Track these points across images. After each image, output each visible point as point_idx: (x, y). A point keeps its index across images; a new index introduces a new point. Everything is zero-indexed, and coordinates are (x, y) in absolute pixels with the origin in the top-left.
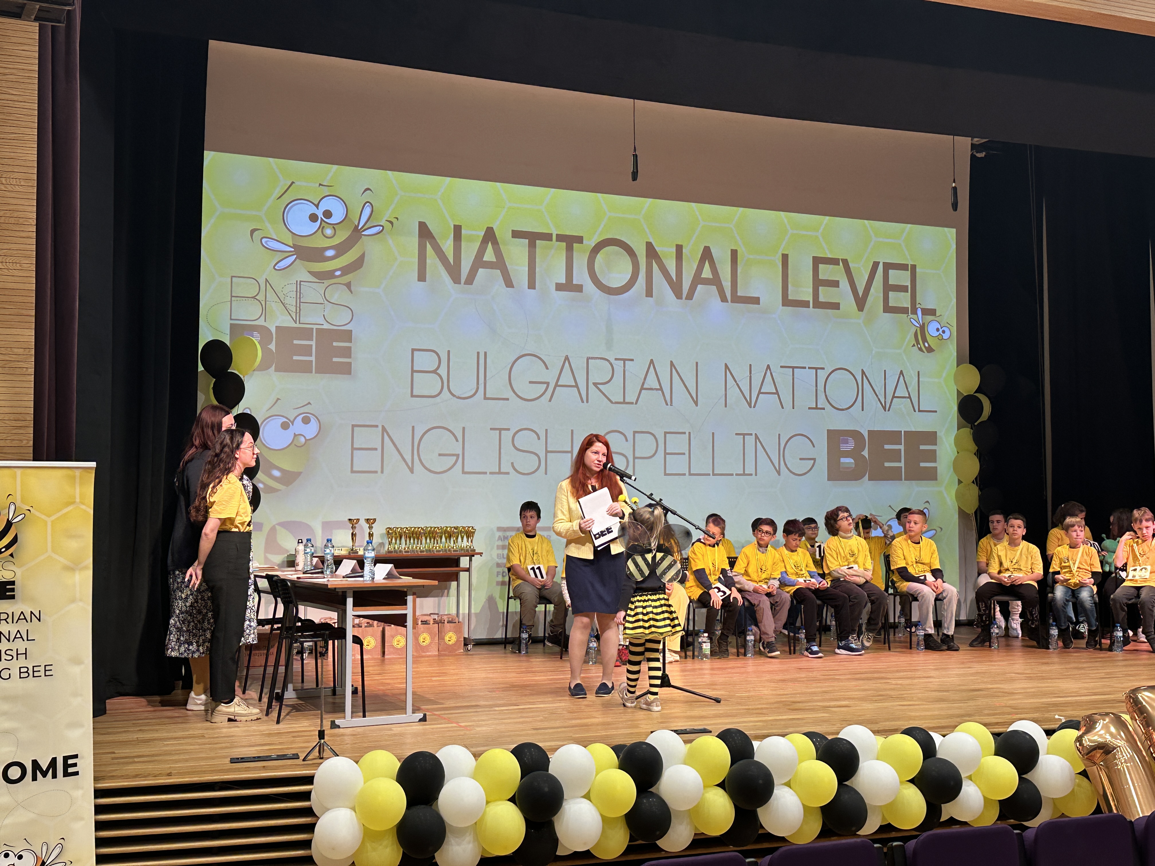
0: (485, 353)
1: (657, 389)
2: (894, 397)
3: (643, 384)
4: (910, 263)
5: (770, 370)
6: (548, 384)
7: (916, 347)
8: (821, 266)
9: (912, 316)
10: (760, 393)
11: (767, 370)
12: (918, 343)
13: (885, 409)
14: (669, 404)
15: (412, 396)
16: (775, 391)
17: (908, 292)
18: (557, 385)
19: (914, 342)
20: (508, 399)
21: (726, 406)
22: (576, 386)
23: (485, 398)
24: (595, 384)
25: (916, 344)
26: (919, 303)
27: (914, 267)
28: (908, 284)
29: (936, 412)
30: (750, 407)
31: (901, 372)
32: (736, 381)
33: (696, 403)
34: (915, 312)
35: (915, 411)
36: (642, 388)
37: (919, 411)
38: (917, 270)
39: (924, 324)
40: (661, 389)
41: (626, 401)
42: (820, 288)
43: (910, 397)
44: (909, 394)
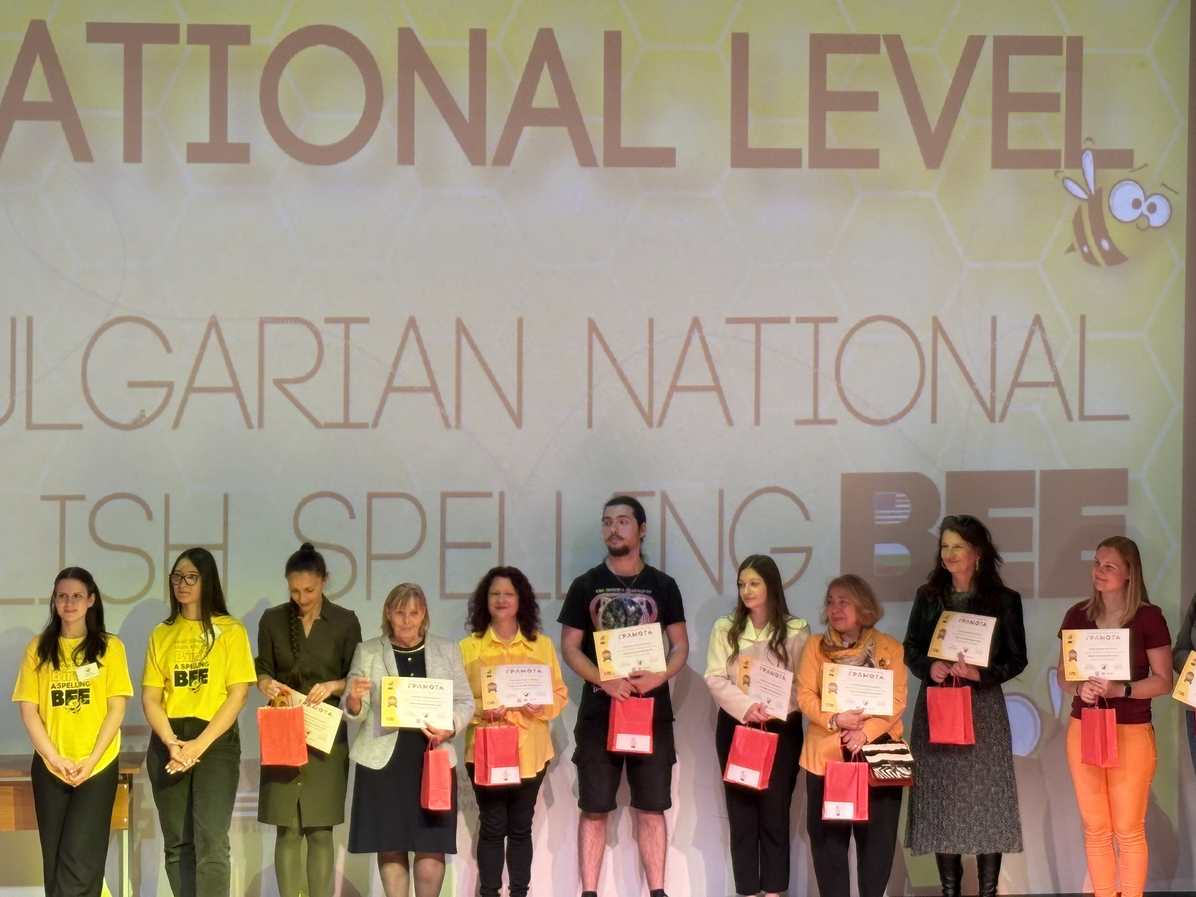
0: (30, 321)
1: (424, 390)
2: (1016, 384)
3: (392, 376)
4: (1066, 31)
5: (700, 331)
7: (1076, 256)
8: (832, 59)
9: (1068, 172)
10: (674, 388)
11: (691, 331)
12: (1082, 241)
13: (991, 414)
14: (453, 422)
16: (710, 382)
17: (1057, 109)
18: (190, 389)
19: (1070, 238)
20: (79, 427)
21: (590, 426)
22: (236, 389)
23: (30, 426)
24: (279, 383)
25: (1077, 246)
26: (1089, 139)
27: (1076, 44)
28: (1060, 87)
29: (1126, 418)
30: (650, 424)
31: (1037, 321)
32: (614, 361)
33: (518, 420)
34: (1075, 162)
35: (1070, 418)
36: (390, 388)
37: (1083, 417)
38: (1086, 51)
39: (1099, 191)
40: (433, 388)
41: (351, 421)
42: (830, 115)
43: (1057, 383)
44: (1057, 376)
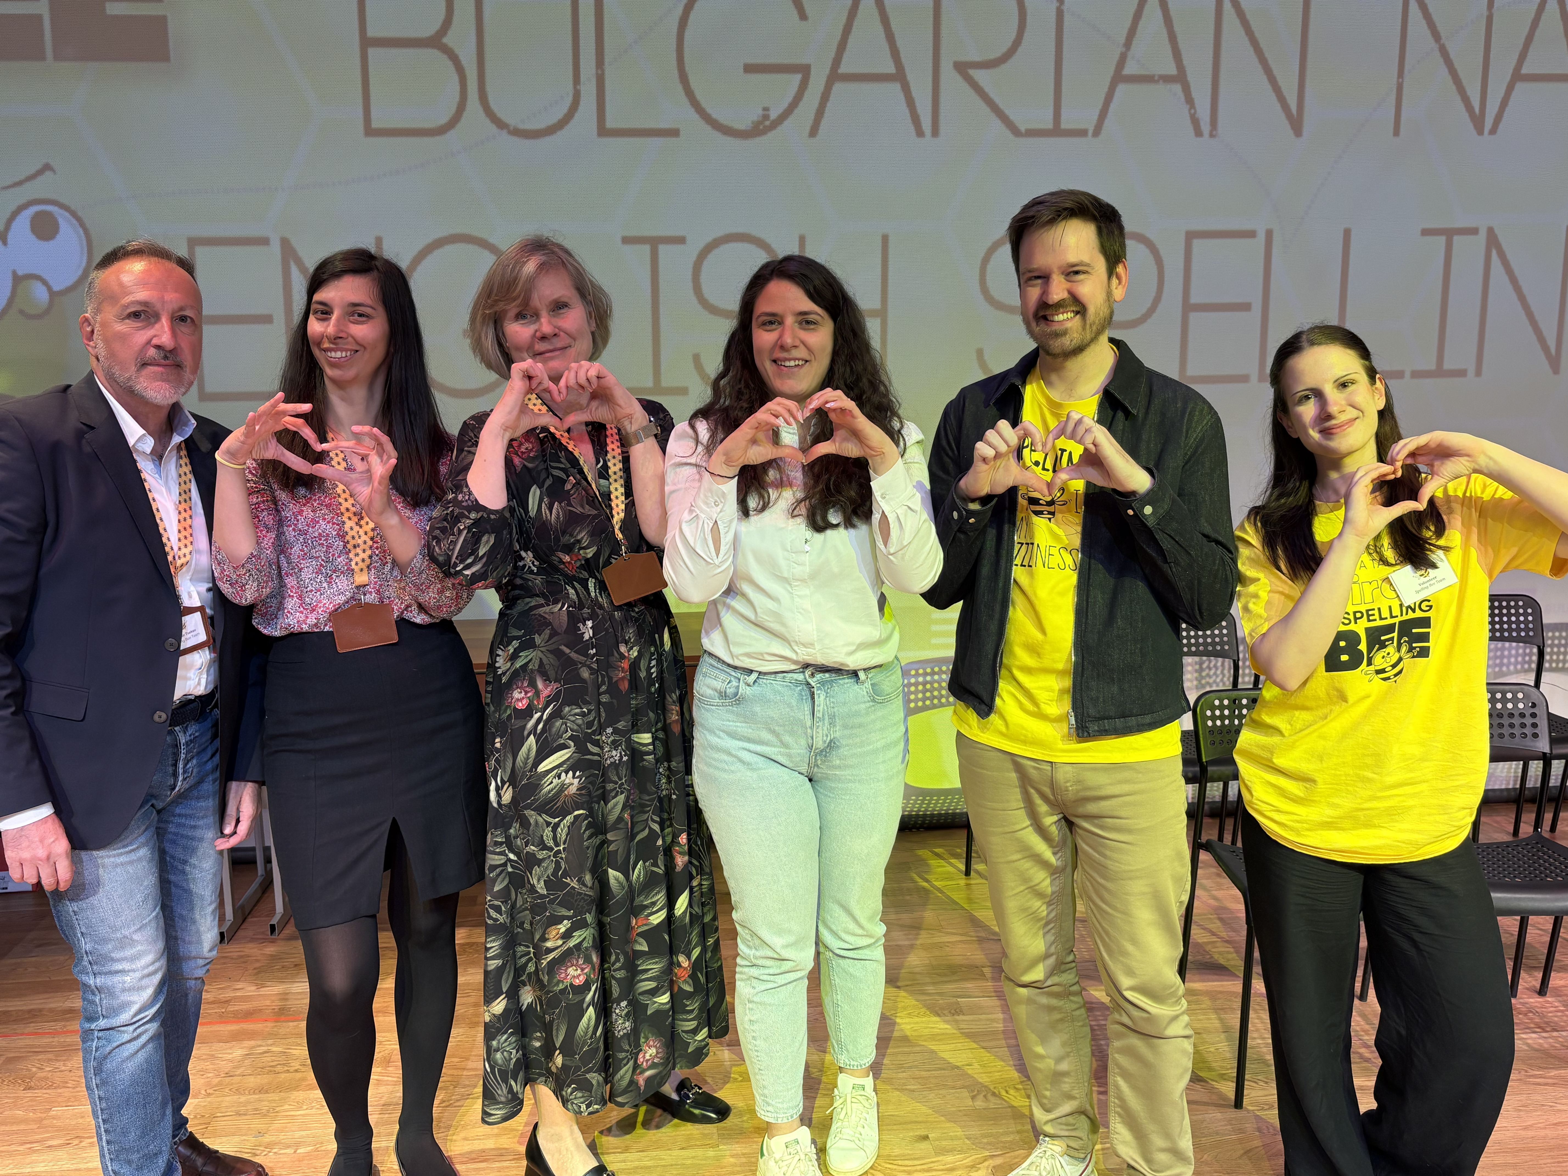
1: (1167, 79)
3: (1123, 59)
6: (805, 71)
10: (1517, 76)
14: (1206, 128)
15: (370, 131)
18: (834, 76)
20: (674, 133)
21: (1396, 133)
22: (900, 76)
23: (603, 131)
24: (962, 68)
30: (1480, 130)
32: (1437, 38)
33: (1297, 124)
36: (1119, 77)
40: (1181, 78)
41: (1064, 126)
